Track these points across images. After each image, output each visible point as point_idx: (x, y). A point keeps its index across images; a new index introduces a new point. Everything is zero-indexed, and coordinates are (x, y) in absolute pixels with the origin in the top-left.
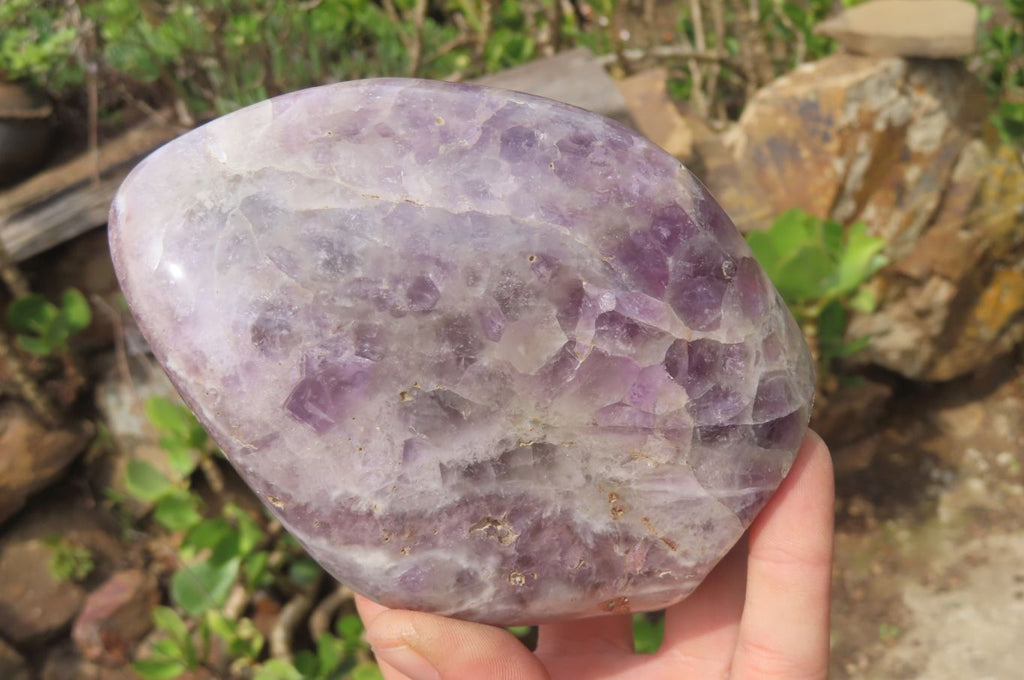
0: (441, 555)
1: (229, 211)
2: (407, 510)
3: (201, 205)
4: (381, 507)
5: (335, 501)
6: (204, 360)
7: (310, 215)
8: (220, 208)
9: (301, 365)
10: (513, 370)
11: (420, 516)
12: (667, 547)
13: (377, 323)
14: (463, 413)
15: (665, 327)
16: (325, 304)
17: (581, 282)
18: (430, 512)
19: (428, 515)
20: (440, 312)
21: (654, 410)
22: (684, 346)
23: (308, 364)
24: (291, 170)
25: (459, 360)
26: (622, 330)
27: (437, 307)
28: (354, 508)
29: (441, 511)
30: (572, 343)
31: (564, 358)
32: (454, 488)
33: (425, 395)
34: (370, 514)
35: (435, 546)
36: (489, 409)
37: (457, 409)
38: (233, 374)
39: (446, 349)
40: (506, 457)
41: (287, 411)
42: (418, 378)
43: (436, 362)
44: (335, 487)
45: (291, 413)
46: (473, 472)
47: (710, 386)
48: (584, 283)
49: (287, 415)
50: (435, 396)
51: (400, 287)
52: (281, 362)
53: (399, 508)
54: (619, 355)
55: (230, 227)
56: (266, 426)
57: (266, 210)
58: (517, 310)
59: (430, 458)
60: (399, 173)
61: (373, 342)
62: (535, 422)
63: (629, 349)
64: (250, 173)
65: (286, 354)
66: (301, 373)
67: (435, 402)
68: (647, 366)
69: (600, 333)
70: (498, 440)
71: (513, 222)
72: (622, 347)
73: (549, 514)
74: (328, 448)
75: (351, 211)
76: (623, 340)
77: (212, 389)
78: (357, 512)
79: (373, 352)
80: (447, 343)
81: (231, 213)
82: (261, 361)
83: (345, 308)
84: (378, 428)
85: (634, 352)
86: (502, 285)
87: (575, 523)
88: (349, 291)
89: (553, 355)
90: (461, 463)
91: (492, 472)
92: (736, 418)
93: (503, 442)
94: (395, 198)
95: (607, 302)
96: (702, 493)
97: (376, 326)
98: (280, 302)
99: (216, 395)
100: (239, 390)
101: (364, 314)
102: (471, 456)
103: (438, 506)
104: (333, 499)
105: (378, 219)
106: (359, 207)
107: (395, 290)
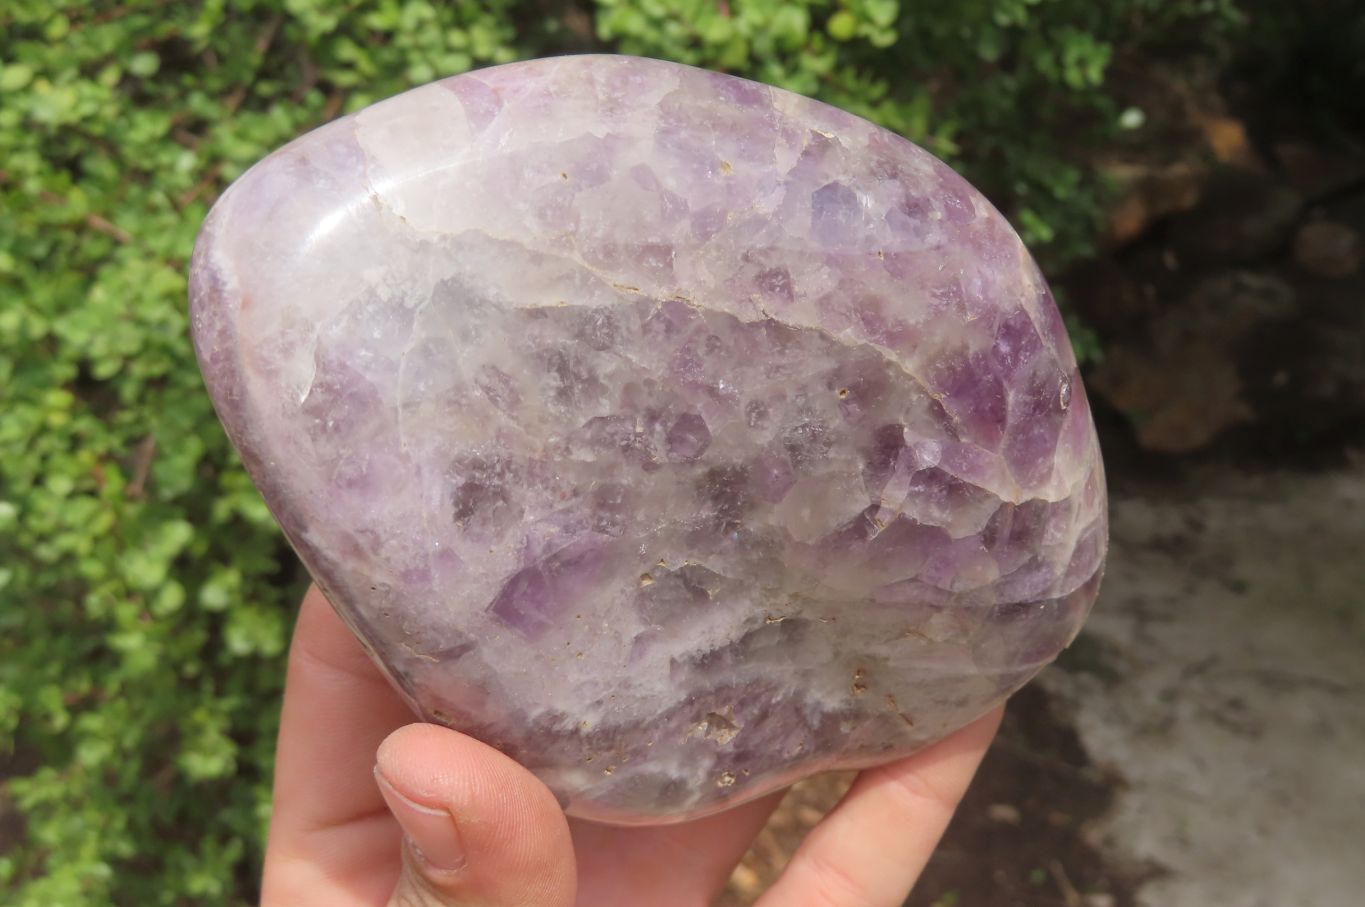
0: (652, 768)
1: (416, 306)
2: (622, 722)
3: (372, 293)
4: (590, 722)
5: (534, 720)
6: (377, 545)
7: (537, 314)
8: (403, 300)
9: (519, 551)
10: (787, 536)
11: (636, 726)
12: (903, 722)
13: (625, 482)
14: (710, 592)
15: (992, 488)
16: (558, 459)
17: (901, 428)
18: (649, 719)
19: (643, 726)
20: (705, 463)
21: (951, 587)
22: (1010, 510)
23: (527, 548)
24: (507, 237)
25: (718, 526)
26: (941, 491)
27: (704, 456)
28: (557, 727)
29: (661, 716)
30: (875, 507)
31: (860, 526)
32: (681, 686)
33: (669, 574)
34: (576, 732)
35: (645, 758)
36: (741, 582)
37: (704, 587)
38: (421, 566)
39: (707, 512)
40: (746, 639)
41: (491, 614)
42: (666, 553)
43: (690, 530)
44: (536, 705)
45: (496, 616)
46: (707, 662)
47: (1027, 557)
48: (906, 430)
49: (491, 619)
50: (682, 575)
51: (658, 427)
52: (493, 548)
53: (612, 721)
54: (931, 523)
55: (418, 332)
56: (460, 635)
57: (470, 303)
58: (812, 462)
59: (660, 653)
60: (669, 253)
61: (614, 508)
62: (795, 596)
63: (944, 516)
64: (444, 238)
65: (500, 535)
66: (519, 561)
67: (680, 582)
68: (961, 537)
69: (912, 495)
70: (744, 619)
71: (823, 337)
72: (935, 512)
73: (779, 698)
74: (538, 657)
75: (596, 311)
76: (939, 504)
77: (384, 585)
78: (559, 732)
79: (614, 524)
80: (710, 504)
81: (418, 310)
82: (464, 549)
83: (585, 464)
84: (607, 625)
85: (949, 520)
86: (796, 429)
87: (805, 705)
88: (588, 435)
89: (846, 521)
90: (694, 654)
91: (728, 659)
92: (1045, 592)
93: (749, 620)
94: (661, 294)
95: (929, 455)
96: (972, 670)
97: (622, 486)
98: (496, 458)
99: (388, 592)
100: (427, 588)
101: (609, 469)
102: (708, 644)
103: (659, 712)
104: (530, 720)
105: (636, 325)
106: (608, 303)
107: (652, 433)
